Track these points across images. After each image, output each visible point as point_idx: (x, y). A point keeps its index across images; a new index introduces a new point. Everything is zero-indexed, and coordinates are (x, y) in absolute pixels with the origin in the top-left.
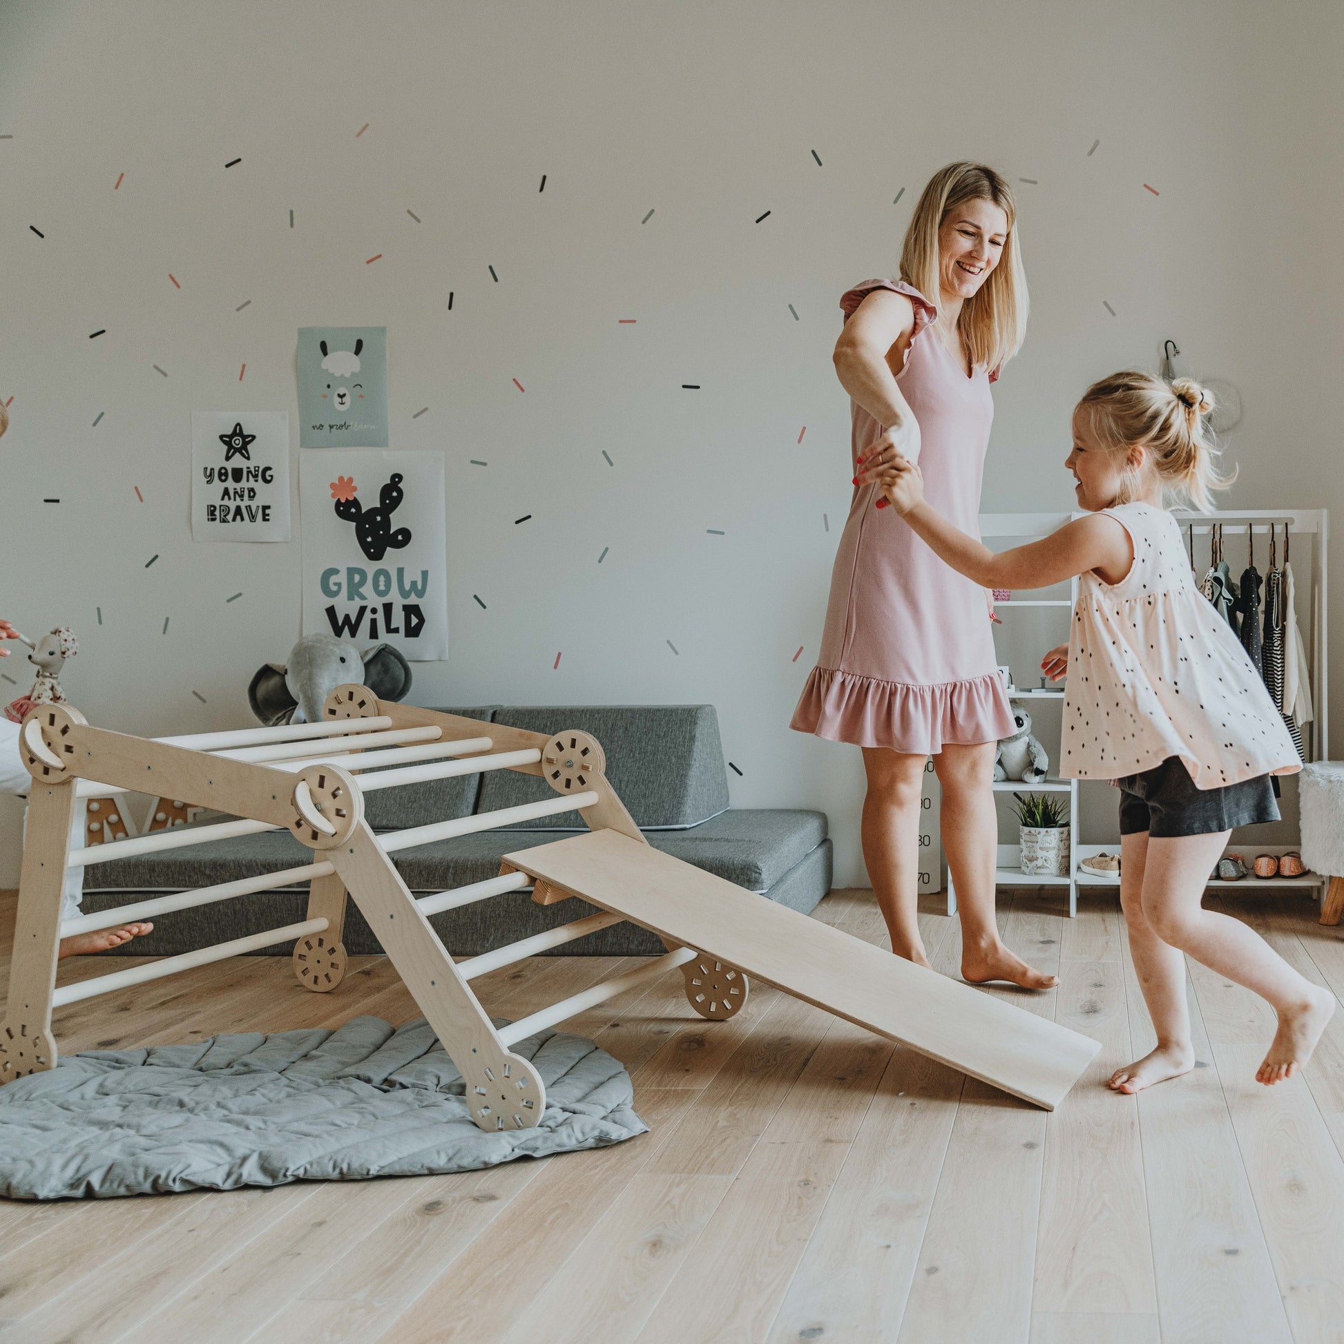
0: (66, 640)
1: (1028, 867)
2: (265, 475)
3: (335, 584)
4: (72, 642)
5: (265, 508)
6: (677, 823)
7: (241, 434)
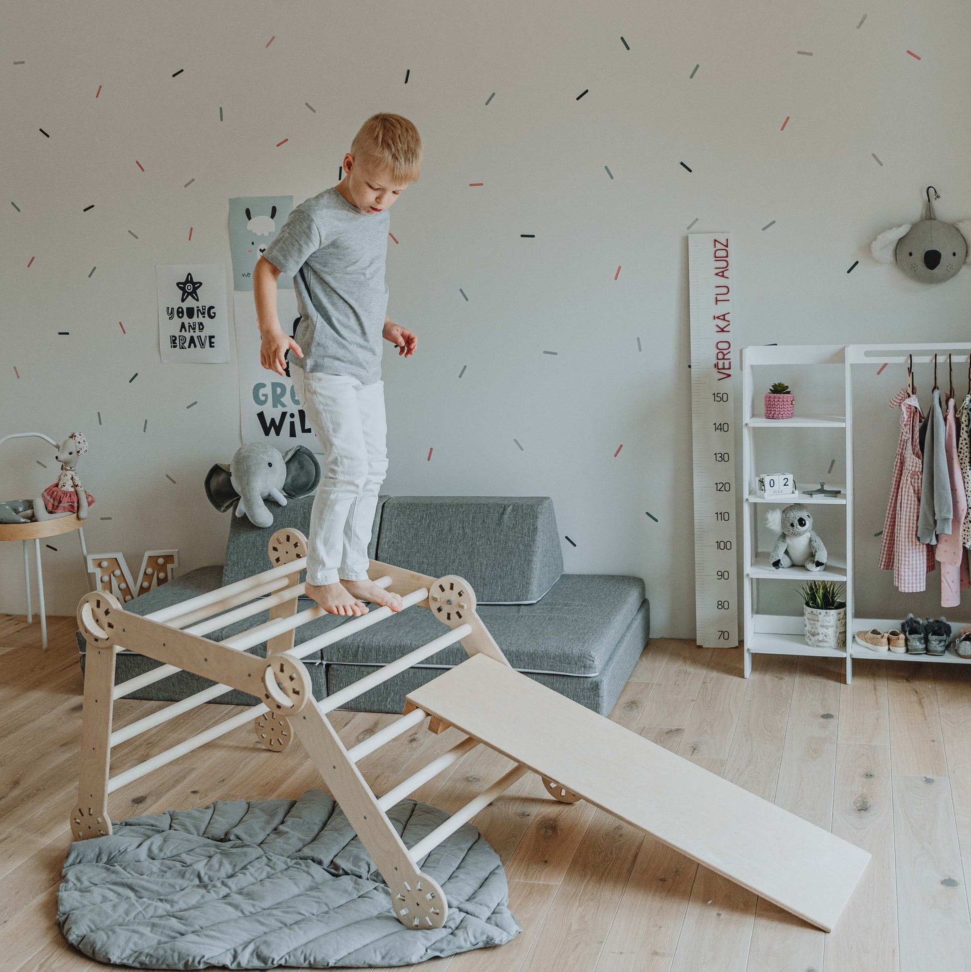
0: (79, 443)
1: (810, 640)
2: (210, 312)
3: (263, 395)
4: (83, 443)
5: (211, 337)
6: (526, 600)
7: (192, 282)
